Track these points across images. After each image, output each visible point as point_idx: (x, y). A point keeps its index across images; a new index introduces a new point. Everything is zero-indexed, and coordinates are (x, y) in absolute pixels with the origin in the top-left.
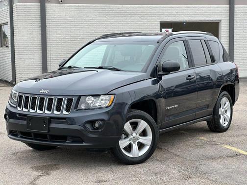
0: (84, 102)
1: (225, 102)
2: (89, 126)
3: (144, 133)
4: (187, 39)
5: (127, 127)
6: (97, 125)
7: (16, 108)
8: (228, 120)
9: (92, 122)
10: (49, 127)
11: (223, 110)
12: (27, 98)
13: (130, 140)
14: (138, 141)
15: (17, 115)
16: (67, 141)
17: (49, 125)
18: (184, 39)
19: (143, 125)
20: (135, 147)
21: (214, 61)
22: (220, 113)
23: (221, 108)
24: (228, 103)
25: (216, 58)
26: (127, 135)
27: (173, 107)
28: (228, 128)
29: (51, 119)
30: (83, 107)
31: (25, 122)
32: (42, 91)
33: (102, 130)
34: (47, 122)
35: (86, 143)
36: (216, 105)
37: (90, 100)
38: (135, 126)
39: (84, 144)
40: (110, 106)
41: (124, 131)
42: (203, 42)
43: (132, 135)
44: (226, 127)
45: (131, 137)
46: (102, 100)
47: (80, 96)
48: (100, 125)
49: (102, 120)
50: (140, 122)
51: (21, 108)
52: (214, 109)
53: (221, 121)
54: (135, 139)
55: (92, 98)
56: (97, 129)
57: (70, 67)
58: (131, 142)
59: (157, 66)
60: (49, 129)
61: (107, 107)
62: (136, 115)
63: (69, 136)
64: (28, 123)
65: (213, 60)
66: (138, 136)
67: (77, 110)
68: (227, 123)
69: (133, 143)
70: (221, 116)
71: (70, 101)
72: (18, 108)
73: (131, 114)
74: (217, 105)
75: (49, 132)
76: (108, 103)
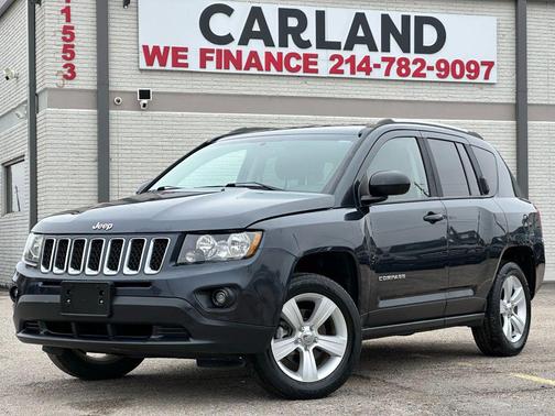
0: (193, 248)
1: (513, 287)
2: (202, 300)
3: (328, 328)
4: (425, 135)
5: (290, 309)
6: (221, 299)
7: (37, 268)
8: (522, 329)
9: (211, 292)
10: (111, 306)
11: (509, 306)
12: (63, 244)
13: (296, 342)
14: (315, 345)
15: (40, 284)
16: (153, 337)
17: (112, 300)
18: (417, 134)
19: (326, 308)
20: (308, 359)
21: (486, 192)
22: (502, 311)
23: (505, 301)
24: (520, 290)
25: (491, 185)
26: (290, 331)
27: (396, 277)
28: (522, 347)
29: (117, 287)
30: (190, 260)
31: (56, 299)
32: (98, 226)
33: (232, 309)
34: (107, 293)
35: (195, 338)
36: (492, 290)
37: (206, 244)
38: (307, 309)
39: (192, 342)
40: (252, 255)
41: (282, 320)
42: (460, 147)
43: (300, 330)
44: (516, 346)
45: (299, 334)
46: (234, 243)
47: (184, 234)
48: (228, 299)
49: (233, 286)
50: (320, 300)
51: (47, 268)
52: (488, 298)
53: (506, 329)
54: (307, 341)
55: (211, 239)
56: (222, 306)
57: (162, 189)
58: (299, 346)
59: (358, 183)
60: (112, 310)
61: (245, 258)
62: (311, 285)
63: (158, 324)
64: (63, 299)
65: (484, 189)
66: (315, 333)
67: (177, 265)
68: (518, 336)
69: (303, 348)
70: (506, 318)
71: (160, 246)
72: (43, 269)
73: (299, 282)
74: (495, 290)
75: (110, 316)
76: (246, 251)
